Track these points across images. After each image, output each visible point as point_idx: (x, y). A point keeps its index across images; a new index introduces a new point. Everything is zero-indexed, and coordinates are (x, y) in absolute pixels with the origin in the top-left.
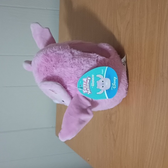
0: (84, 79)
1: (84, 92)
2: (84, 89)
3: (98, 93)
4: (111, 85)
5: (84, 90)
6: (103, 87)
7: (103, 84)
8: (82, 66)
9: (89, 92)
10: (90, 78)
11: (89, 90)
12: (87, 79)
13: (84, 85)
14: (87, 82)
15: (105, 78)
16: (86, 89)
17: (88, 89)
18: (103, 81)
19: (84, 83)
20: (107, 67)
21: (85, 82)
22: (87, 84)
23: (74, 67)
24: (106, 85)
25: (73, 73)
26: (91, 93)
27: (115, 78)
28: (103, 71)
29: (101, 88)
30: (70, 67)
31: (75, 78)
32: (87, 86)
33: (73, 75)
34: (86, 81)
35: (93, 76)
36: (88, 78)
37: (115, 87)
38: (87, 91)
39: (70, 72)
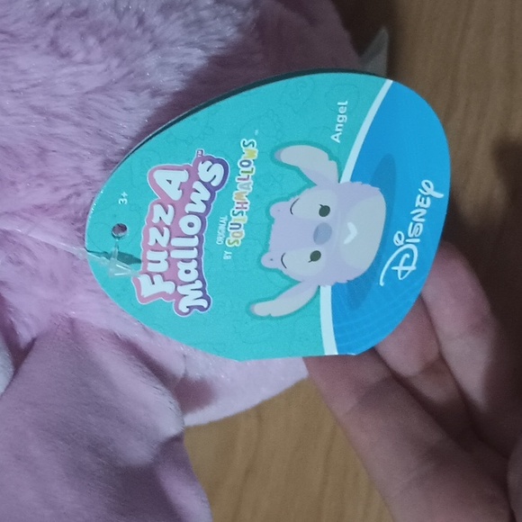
0: (161, 177)
1: (148, 289)
2: (151, 268)
3: (261, 309)
4: (386, 246)
5: (151, 275)
6: (315, 256)
7: (321, 234)
8: (151, 61)
9: (191, 297)
10: (218, 170)
11: (194, 274)
12: (193, 174)
13: (154, 233)
14: (186, 199)
15: (353, 179)
16: (163, 267)
17: (182, 267)
18: (325, 211)
19: (158, 210)
20: (389, 82)
21: (165, 202)
22: (183, 223)
23: (79, 57)
24: (347, 241)
25: (62, 107)
26: (204, 303)
27: (431, 191)
28: (342, 118)
29: (298, 263)
30: (43, 44)
31: (78, 170)
32: (176, 242)
33: (64, 129)
34: (176, 195)
35: (251, 152)
36: (202, 167)
37: (408, 262)
38: (169, 287)
39: (38, 100)
